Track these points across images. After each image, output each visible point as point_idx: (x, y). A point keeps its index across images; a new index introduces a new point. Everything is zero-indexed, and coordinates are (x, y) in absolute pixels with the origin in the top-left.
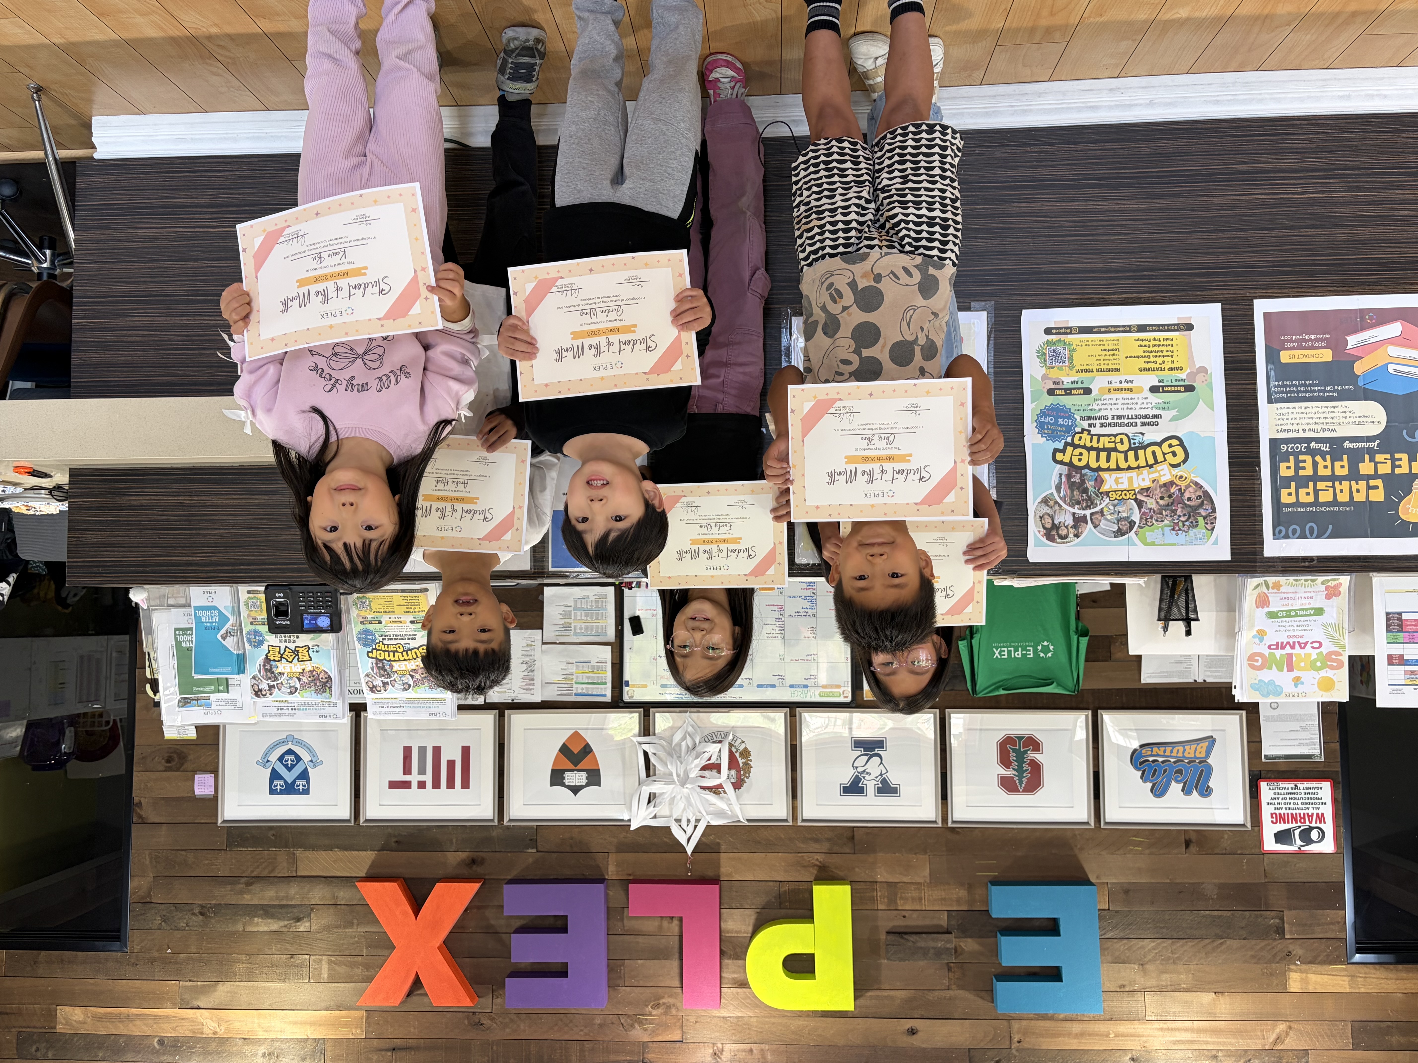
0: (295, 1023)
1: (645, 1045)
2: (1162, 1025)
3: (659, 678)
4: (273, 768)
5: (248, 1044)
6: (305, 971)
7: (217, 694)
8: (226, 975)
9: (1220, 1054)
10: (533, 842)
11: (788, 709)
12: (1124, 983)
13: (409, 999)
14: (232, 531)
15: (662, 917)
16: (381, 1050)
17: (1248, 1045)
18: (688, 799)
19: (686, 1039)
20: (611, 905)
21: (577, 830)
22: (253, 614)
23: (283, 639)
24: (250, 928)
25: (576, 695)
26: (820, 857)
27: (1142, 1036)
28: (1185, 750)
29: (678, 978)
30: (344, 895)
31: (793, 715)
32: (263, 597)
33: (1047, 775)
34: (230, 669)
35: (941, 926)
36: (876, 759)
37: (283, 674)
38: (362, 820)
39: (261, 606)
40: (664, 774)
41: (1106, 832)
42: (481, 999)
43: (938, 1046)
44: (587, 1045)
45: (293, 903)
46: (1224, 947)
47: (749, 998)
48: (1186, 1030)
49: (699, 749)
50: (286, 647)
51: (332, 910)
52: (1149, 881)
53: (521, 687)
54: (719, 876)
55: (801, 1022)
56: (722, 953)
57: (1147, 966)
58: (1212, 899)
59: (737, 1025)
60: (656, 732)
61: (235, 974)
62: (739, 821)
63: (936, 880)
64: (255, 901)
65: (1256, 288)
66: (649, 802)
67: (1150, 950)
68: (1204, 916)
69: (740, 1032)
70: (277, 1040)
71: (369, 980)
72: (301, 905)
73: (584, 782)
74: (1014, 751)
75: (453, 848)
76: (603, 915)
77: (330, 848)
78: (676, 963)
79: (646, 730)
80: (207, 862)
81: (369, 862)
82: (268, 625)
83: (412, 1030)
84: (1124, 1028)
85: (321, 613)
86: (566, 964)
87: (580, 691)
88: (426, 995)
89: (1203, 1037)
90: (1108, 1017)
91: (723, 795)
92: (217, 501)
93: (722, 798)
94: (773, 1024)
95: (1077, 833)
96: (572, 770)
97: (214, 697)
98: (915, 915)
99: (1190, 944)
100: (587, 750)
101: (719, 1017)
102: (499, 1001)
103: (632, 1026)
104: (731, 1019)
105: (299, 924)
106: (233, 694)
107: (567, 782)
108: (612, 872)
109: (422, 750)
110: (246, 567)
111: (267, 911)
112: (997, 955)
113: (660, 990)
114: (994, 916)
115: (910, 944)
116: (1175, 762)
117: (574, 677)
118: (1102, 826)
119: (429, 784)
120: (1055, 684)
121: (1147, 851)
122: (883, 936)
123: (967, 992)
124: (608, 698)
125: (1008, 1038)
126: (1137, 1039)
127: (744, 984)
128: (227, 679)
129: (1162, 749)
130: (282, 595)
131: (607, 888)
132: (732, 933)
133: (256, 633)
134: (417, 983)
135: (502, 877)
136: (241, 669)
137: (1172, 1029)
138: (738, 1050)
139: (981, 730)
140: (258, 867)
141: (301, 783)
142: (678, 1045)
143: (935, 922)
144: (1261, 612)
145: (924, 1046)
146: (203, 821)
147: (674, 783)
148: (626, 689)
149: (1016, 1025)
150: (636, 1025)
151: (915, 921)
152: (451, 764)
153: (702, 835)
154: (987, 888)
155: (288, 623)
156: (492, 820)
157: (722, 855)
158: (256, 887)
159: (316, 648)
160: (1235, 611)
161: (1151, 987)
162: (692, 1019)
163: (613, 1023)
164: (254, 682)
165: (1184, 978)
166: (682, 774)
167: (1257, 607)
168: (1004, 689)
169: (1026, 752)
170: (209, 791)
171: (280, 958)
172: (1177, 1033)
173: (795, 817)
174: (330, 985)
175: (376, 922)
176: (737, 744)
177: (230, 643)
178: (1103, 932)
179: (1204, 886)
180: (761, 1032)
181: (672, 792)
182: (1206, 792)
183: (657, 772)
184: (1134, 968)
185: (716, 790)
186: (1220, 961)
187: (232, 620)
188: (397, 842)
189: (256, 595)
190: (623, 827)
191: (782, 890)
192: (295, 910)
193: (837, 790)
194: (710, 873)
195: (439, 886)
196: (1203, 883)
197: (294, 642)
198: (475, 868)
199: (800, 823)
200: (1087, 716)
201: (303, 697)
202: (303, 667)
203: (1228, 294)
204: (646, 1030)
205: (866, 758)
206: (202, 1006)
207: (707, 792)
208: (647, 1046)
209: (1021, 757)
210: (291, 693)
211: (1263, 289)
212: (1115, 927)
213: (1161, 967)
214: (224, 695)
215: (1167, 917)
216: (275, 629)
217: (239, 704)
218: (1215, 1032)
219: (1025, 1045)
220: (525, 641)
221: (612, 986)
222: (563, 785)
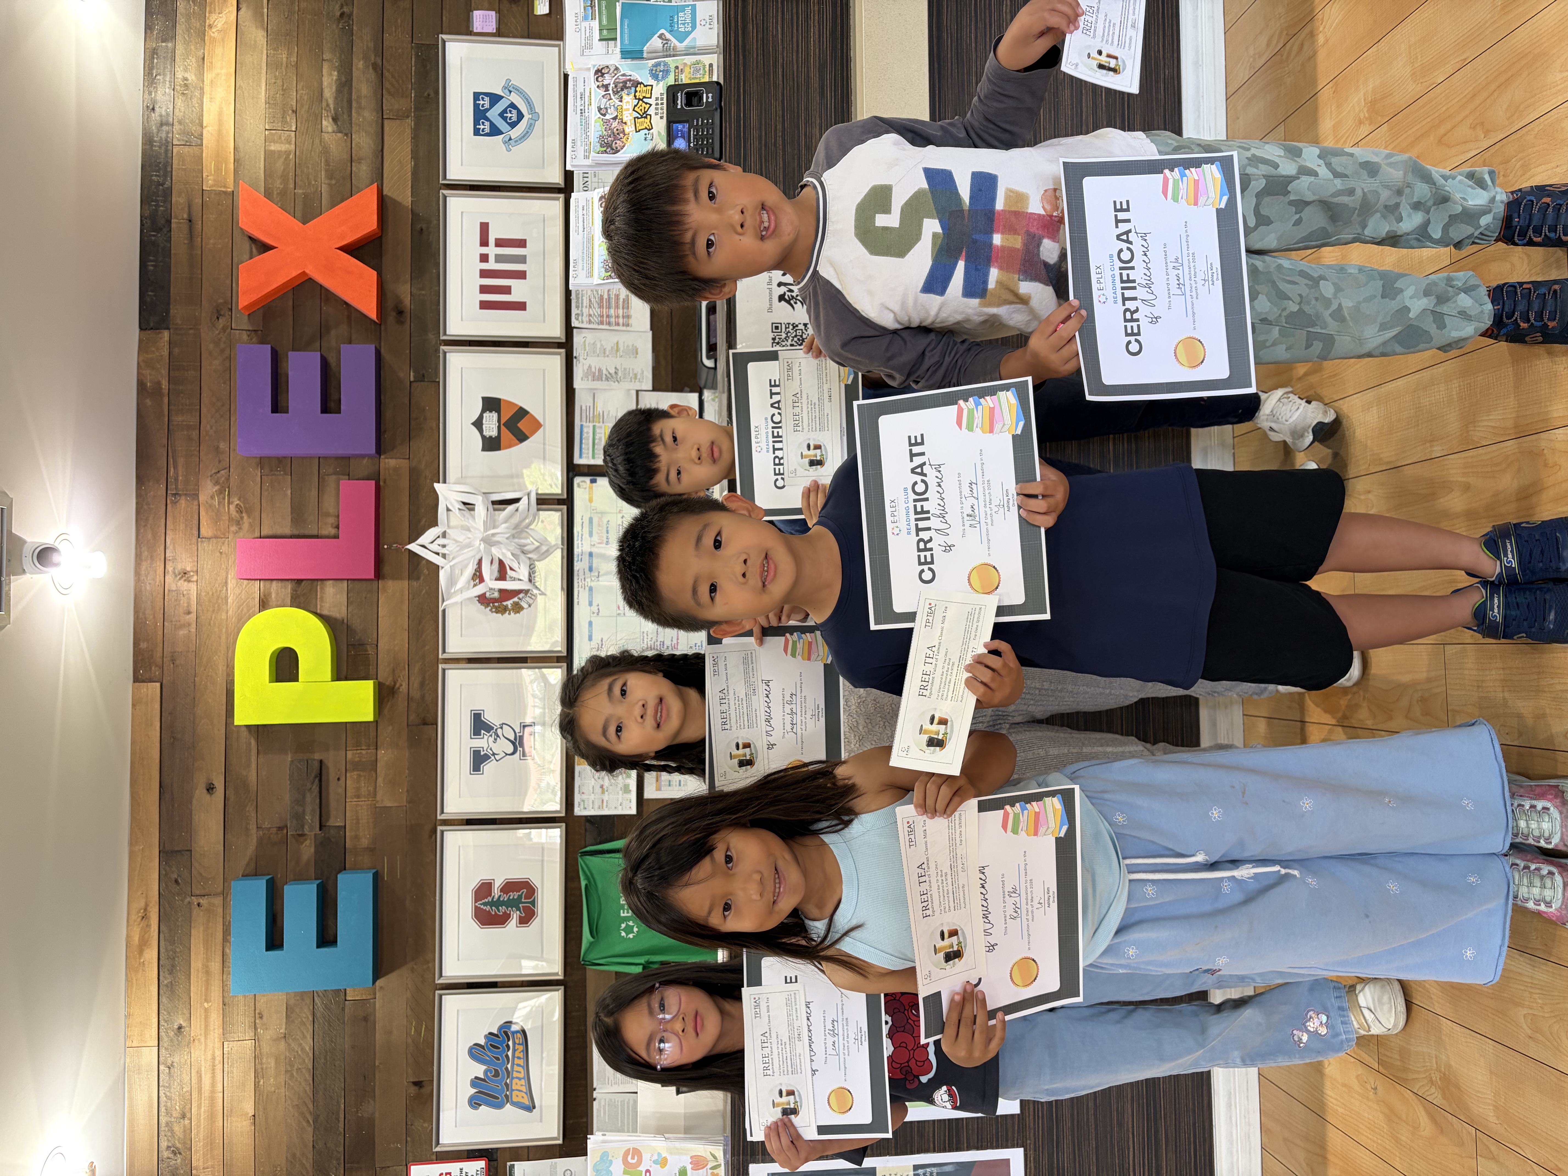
0: (220, 113)
1: (196, 496)
2: (219, 1058)
3: (600, 515)
4: (503, 97)
5: (197, 61)
6: (279, 126)
7: (598, 28)
8: (275, 39)
9: (187, 1122)
10: (421, 378)
11: (565, 654)
12: (265, 1018)
13: (247, 239)
14: (780, 47)
15: (338, 516)
16: (189, 207)
17: (196, 1151)
18: (469, 545)
19: (202, 542)
20: (352, 461)
21: (434, 425)
22: (687, 70)
23: (659, 102)
24: (326, 66)
25: (582, 426)
26: (404, 688)
27: (206, 1038)
28: (520, 1079)
29: (270, 533)
30: (363, 170)
31: (559, 659)
32: (706, 79)
33: (494, 932)
34: (627, 42)
35: (328, 819)
36: (511, 749)
37: (621, 101)
38: (446, 192)
39: (696, 78)
40: (494, 521)
41: (431, 997)
42: (246, 317)
43: (194, 817)
44: (194, 434)
45: (353, 114)
46: (305, 1124)
47: (249, 611)
48: (213, 1085)
49: (522, 556)
50: (651, 105)
51: (346, 156)
52: (377, 1042)
53: (590, 367)
54: (383, 578)
55: (221, 668)
56: (299, 581)
57: (283, 1042)
58: (357, 1112)
59: (218, 598)
60: (541, 512)
61: (274, 50)
62: (443, 601)
63: (380, 813)
64: (355, 73)
65: (1035, 1151)
66: (465, 504)
67: (301, 1045)
68: (338, 1103)
69: (210, 601)
70: (202, 94)
71: (268, 194)
72: (351, 123)
73: (487, 433)
74: (520, 897)
75: (414, 291)
76: (341, 452)
77: (415, 156)
78: (287, 531)
79: (544, 502)
80: (399, 21)
81: (399, 199)
82: (675, 85)
83: (212, 241)
84: (215, 1018)
85: (689, 142)
86: (286, 411)
87: (585, 430)
88: (251, 258)
89: (205, 1104)
90: (226, 1001)
91: (472, 583)
92: (814, 31)
93: (468, 582)
94: (220, 637)
95: (430, 965)
96: (499, 421)
97: (595, 24)
98: (341, 791)
99: (307, 1088)
100: (522, 437)
101: (227, 578)
102: (245, 337)
103: (217, 483)
104: (224, 591)
105: (331, 120)
106: (599, 46)
107: (486, 415)
108: (389, 463)
109: (522, 259)
110: (741, 62)
111: (345, 85)
112: (295, 880)
113: (257, 514)
114: (339, 876)
115: (309, 785)
116: (507, 1069)
117: (601, 424)
118: (437, 992)
119: (485, 266)
120: (592, 939)
121: (410, 1041)
122: (317, 756)
123: (254, 848)
124: (577, 460)
125: (203, 892)
126: (203, 1032)
127: (264, 605)
128: (615, 39)
129: (521, 1055)
130: (710, 100)
131: (370, 456)
132: (321, 592)
133: (666, 72)
134: (265, 248)
135: (382, 344)
136: (626, 54)
137: (213, 1070)
138: (189, 599)
139: (543, 861)
140: (393, 76)
141: (486, 127)
142: (196, 533)
143: (333, 813)
144: (686, 1161)
145: (194, 801)
146: (444, 18)
147: (486, 530)
148: (587, 479)
149: (218, 901)
150: (217, 488)
151: (334, 791)
152: (507, 290)
153: (428, 561)
154: (370, 869)
155: (679, 107)
156: (445, 334)
157: (406, 583)
158: (371, 75)
159: (649, 137)
160: (685, 1133)
161: (259, 1046)
162: (224, 548)
163: (220, 462)
164: (612, 69)
165: (270, 1083)
166: (496, 539)
167: (691, 1157)
168: (586, 885)
169: (518, 909)
170: (477, 26)
171: (292, 99)
172: (209, 1075)
173: (447, 661)
174: (263, 153)
175: (333, 204)
176: (528, 599)
177: (656, 43)
178: (321, 994)
179: (372, 1102)
180: (210, 624)
181: (475, 529)
182: (474, 1102)
183: (497, 512)
184: (281, 1028)
185: (478, 577)
186: (289, 1121)
187: (680, 46)
188: (422, 230)
189: (707, 73)
190: (438, 473)
191: (368, 647)
192: (345, 116)
193: (477, 707)
194: (387, 569)
195: (374, 274)
196: (374, 1101)
197: (656, 114)
198: (394, 314)
199: (440, 666)
200: (557, 974)
201: (596, 122)
202: (629, 123)
203: (1030, 1121)
204: (212, 497)
205: (512, 738)
206: (241, 13)
207: (475, 567)
208: (194, 499)
209: (513, 904)
210: (600, 109)
211: (1034, 1158)
212: (326, 1007)
213: (282, 1057)
214: (597, 36)
215: (337, 1063)
216: (672, 91)
217: (587, 52)
218: (212, 1117)
219: (196, 911)
220: (640, 372)
221: (263, 462)
222: (484, 411)
